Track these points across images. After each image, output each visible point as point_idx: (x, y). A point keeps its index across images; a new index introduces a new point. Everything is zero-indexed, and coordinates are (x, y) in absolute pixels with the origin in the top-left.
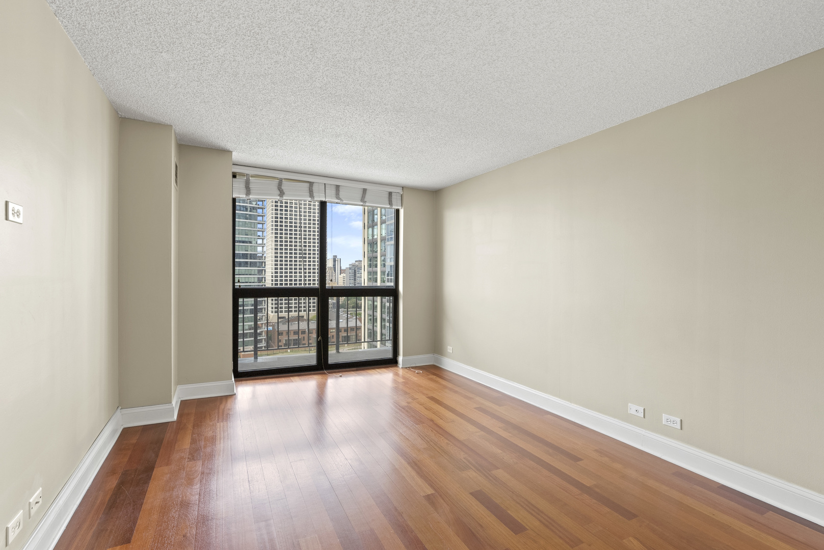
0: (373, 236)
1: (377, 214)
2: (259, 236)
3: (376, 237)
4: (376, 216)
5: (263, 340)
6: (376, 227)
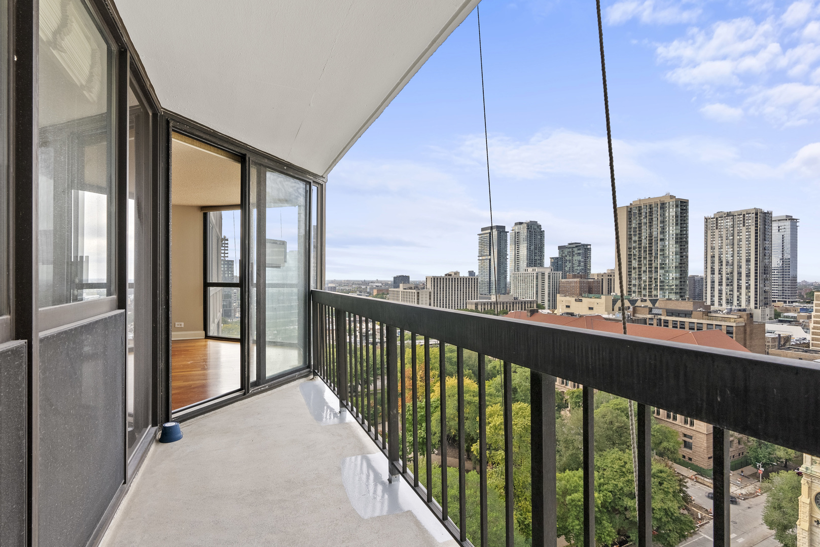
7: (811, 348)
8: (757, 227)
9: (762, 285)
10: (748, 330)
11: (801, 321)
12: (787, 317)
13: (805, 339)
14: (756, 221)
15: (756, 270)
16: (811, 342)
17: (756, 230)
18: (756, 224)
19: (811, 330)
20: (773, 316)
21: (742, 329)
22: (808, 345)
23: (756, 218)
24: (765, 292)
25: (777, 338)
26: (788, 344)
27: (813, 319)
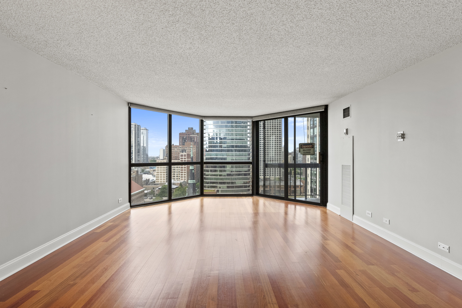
0: (314, 133)
1: (316, 121)
2: (248, 136)
3: (315, 134)
4: (315, 122)
5: (250, 190)
6: (316, 128)
7: (156, 183)
8: (135, 131)
9: (137, 158)
10: (137, 178)
11: (151, 172)
12: (146, 171)
13: (153, 180)
14: (135, 129)
15: (135, 151)
16: (156, 181)
17: (135, 133)
18: (135, 130)
19: (156, 176)
20: (141, 171)
21: (134, 178)
22: (154, 182)
23: (135, 127)
24: (138, 160)
25: (145, 180)
26: (149, 182)
27: (156, 171)
